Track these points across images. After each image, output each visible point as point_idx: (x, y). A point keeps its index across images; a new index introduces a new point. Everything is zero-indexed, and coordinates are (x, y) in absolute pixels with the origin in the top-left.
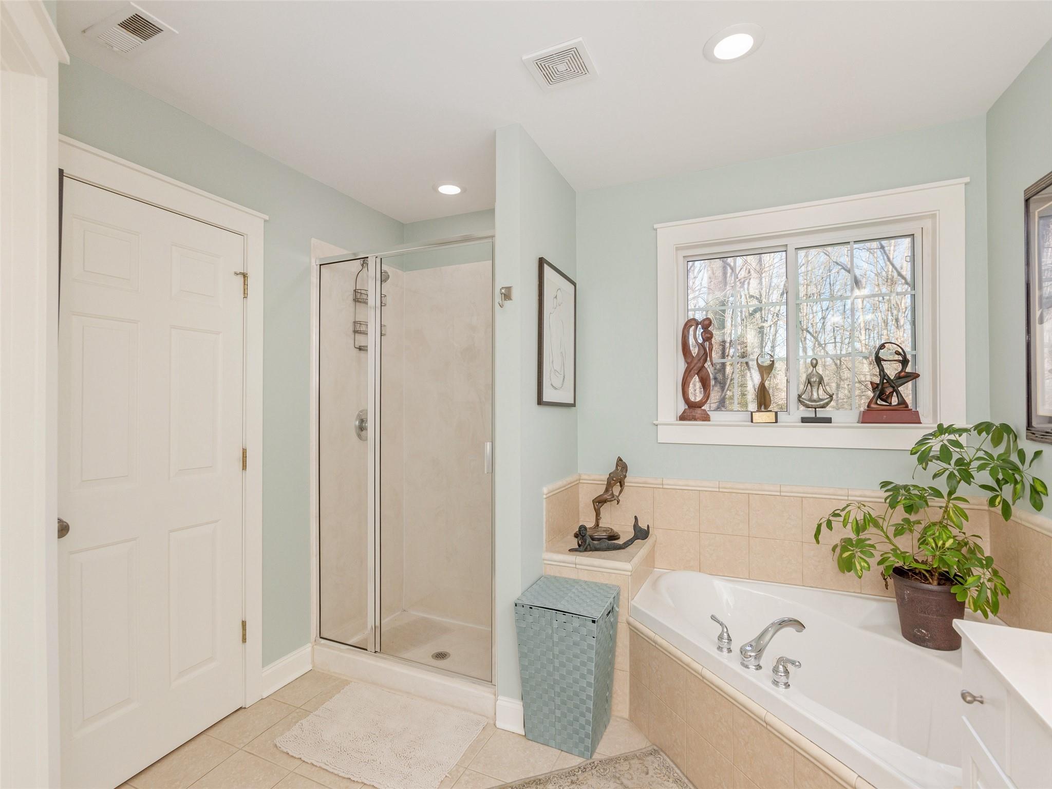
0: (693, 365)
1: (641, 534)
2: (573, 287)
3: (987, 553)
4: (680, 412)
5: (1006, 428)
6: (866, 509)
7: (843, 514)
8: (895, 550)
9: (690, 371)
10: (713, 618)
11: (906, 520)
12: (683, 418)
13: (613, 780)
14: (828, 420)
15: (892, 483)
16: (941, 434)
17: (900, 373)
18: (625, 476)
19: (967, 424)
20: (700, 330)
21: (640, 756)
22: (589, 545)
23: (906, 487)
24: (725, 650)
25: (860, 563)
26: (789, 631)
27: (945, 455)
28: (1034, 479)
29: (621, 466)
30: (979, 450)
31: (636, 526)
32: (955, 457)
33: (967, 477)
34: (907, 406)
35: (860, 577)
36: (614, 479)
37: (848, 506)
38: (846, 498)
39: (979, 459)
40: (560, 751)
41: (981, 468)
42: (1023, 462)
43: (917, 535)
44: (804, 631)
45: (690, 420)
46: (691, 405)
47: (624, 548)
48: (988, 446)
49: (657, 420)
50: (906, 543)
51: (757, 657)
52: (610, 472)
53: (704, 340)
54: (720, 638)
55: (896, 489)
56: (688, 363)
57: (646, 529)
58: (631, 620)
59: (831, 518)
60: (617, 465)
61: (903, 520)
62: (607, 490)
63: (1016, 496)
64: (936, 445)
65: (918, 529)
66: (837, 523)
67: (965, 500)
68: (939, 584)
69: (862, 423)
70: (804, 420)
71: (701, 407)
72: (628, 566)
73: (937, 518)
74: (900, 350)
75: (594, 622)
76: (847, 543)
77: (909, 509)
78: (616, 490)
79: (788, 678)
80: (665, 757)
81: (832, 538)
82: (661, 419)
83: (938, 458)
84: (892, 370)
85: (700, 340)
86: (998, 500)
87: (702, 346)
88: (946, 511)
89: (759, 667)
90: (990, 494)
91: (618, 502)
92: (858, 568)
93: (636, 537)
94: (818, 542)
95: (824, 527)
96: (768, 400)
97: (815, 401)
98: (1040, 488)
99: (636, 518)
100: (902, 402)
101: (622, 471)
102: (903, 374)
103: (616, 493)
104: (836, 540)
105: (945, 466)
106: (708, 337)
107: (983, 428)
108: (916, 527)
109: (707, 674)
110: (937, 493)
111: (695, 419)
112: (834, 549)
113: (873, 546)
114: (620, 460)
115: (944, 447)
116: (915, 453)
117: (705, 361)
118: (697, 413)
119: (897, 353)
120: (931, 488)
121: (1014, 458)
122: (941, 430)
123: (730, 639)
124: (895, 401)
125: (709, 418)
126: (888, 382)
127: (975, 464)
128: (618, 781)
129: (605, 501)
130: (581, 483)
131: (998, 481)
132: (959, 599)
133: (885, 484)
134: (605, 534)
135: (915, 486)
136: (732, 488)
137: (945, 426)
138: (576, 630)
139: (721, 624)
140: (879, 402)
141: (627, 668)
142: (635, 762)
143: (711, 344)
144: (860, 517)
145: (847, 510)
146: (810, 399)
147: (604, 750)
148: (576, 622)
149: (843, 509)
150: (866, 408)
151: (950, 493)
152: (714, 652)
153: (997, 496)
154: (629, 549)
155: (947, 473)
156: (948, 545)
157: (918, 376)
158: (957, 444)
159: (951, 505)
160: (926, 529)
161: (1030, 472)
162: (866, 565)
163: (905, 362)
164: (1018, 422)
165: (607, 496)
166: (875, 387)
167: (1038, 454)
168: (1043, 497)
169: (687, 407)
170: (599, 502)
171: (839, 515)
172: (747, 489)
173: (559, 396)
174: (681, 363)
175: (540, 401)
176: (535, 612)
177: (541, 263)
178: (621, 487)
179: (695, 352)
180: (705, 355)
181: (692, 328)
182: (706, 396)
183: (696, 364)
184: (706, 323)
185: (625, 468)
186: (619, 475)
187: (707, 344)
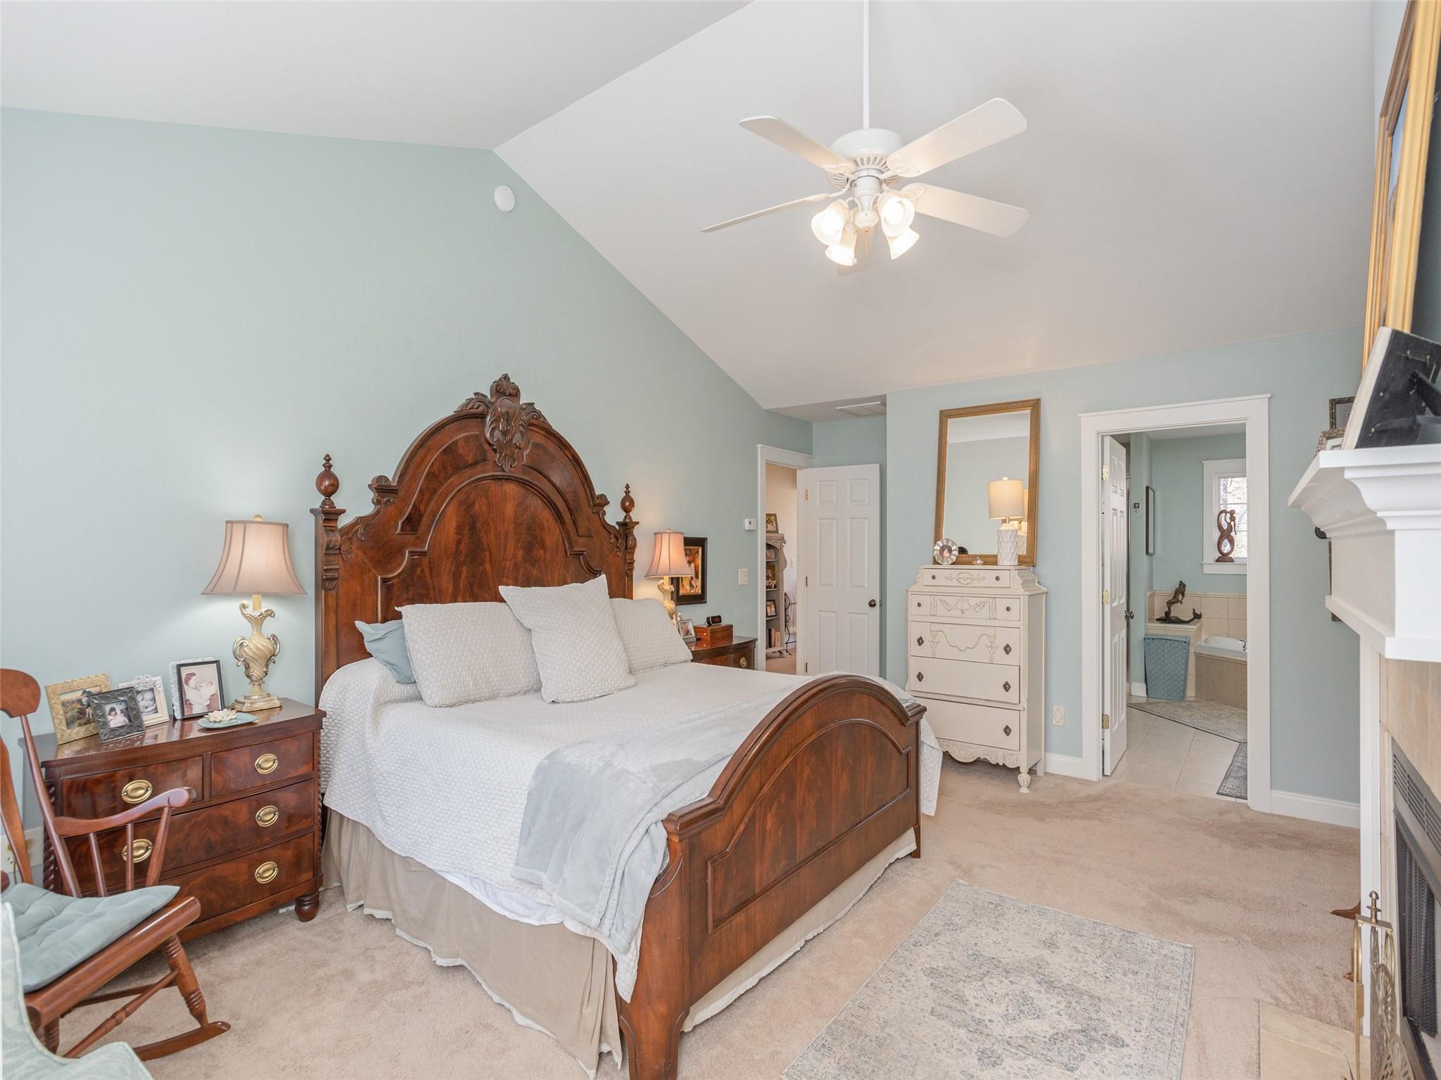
0: (1224, 534)
1: (1197, 616)
4: (1217, 558)
9: (1223, 537)
12: (1218, 561)
18: (1185, 590)
20: (1229, 515)
29: (1182, 585)
31: (1194, 613)
36: (1178, 592)
45: (1222, 562)
46: (1225, 555)
47: (1189, 623)
49: (1202, 562)
52: (1175, 588)
53: (1231, 521)
56: (1221, 532)
57: (1201, 614)
58: (1196, 649)
60: (1180, 585)
62: (1174, 597)
71: (1228, 555)
72: (1195, 627)
75: (1185, 642)
78: (1180, 596)
82: (1205, 562)
85: (1229, 521)
87: (1229, 524)
91: (1182, 602)
93: (1194, 618)
99: (1194, 610)
103: (1180, 599)
106: (1233, 519)
111: (1226, 562)
114: (1181, 582)
117: (1232, 531)
118: (1226, 558)
125: (1234, 561)
129: (1174, 603)
130: (1156, 595)
134: (1174, 617)
141: (1194, 673)
143: (1234, 523)
148: (1176, 644)
154: (1191, 623)
169: (1221, 555)
170: (1170, 603)
173: (1151, 551)
174: (1217, 534)
175: (1147, 553)
176: (1156, 641)
177: (1147, 488)
178: (1183, 595)
179: (1225, 527)
180: (1230, 529)
181: (1223, 515)
182: (1232, 550)
183: (1226, 534)
184: (1232, 513)
185: (1184, 586)
186: (1181, 590)
187: (1232, 523)
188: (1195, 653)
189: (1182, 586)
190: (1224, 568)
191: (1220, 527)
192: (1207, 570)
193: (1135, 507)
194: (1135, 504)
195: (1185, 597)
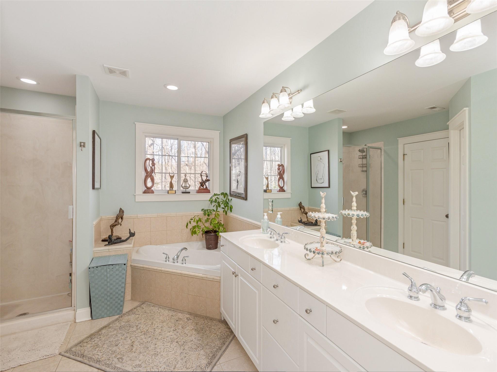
0: (148, 174)
1: (132, 235)
2: (100, 140)
3: (222, 224)
4: (144, 191)
5: (226, 194)
6: (199, 217)
7: (193, 219)
8: (205, 226)
9: (147, 176)
10: (163, 253)
11: (208, 218)
12: (144, 192)
13: (133, 315)
14: (189, 193)
15: (204, 209)
16: (215, 196)
17: (206, 179)
18: (123, 215)
19: (219, 193)
20: (151, 162)
21: (140, 306)
22: (113, 242)
23: (207, 210)
24: (168, 261)
25: (198, 231)
26: (184, 251)
27: (216, 201)
28: (231, 205)
30: (222, 199)
31: (130, 232)
32: (218, 201)
33: (220, 206)
34: (207, 189)
35: (198, 235)
36: (120, 216)
37: (195, 216)
38: (193, 215)
39: (222, 201)
40: (109, 317)
41: (222, 203)
42: (229, 202)
43: (209, 222)
44: (187, 250)
45: (147, 193)
46: (148, 188)
47: (126, 241)
48: (223, 198)
49: (135, 193)
50: (207, 225)
51: (177, 260)
52: (117, 214)
53: (152, 166)
54: (166, 258)
55: (205, 210)
56: (146, 173)
57: (134, 233)
58: (132, 264)
59: (191, 221)
61: (207, 218)
62: (116, 221)
63: (228, 209)
64: (214, 198)
65: (210, 220)
66: (192, 222)
67: (219, 212)
68: (214, 233)
69: (198, 193)
70: (183, 193)
71: (151, 189)
72: (131, 244)
73: (213, 217)
74: (206, 173)
75: (125, 265)
76: (194, 227)
77: (209, 215)
78: (120, 220)
79: (185, 261)
80: (148, 303)
81: (190, 226)
82: (137, 193)
83: (214, 202)
84: (204, 178)
85: (151, 166)
86: (225, 211)
88: (215, 215)
89: (177, 262)
90: (223, 210)
91: (121, 225)
92: (197, 233)
93: (130, 236)
94: (187, 228)
95: (189, 223)
96: (173, 187)
97: (186, 187)
98: (231, 207)
99: (130, 229)
100: (206, 187)
101: (122, 213)
102: (207, 180)
103: (120, 222)
104: (191, 227)
105: (216, 204)
107: (222, 194)
108: (209, 220)
109: (163, 269)
110: (214, 211)
111: (149, 193)
112: (190, 230)
113: (200, 227)
114: (121, 209)
115: (216, 199)
116: (210, 201)
117: (153, 173)
118: (149, 191)
119: (205, 174)
120: (213, 209)
121: (228, 201)
122: (215, 195)
123: (169, 258)
124: (205, 187)
125: (154, 192)
126: (203, 182)
127: (221, 203)
128: (134, 314)
129: (116, 225)
130: (102, 220)
131: (225, 206)
132: (218, 235)
133: (202, 210)
134: (115, 238)
135: (209, 210)
136: (161, 215)
137: (216, 194)
138: (117, 270)
139: (166, 254)
140: (202, 187)
141: (130, 282)
142: (138, 308)
143: (154, 168)
144: (198, 219)
145: (195, 217)
146: (185, 186)
147: (126, 310)
148: (117, 267)
149: (194, 218)
150: (198, 189)
151: (216, 210)
152: (165, 263)
153: (225, 210)
154: (128, 241)
155: (216, 205)
156: (216, 223)
157: (210, 180)
158: (218, 198)
159: (216, 213)
160: (211, 220)
161: (230, 204)
162: (199, 232)
163: (207, 176)
164: (228, 193)
165: (116, 223)
166: (200, 183)
167: (231, 199)
168: (232, 209)
169: (146, 189)
170: (112, 226)
171: (192, 219)
172: (166, 215)
173: (97, 185)
174: (144, 174)
175: (93, 188)
176: (99, 268)
177: (94, 132)
178: (122, 218)
179: (149, 169)
180: (152, 171)
181: (148, 161)
182: (153, 185)
183: (149, 174)
184: (153, 160)
185: (123, 212)
186: (120, 215)
187: (153, 167)
188: (131, 266)
189: (121, 211)
190: (148, 197)
191: (146, 170)
192: (138, 199)
193: (81, 146)
194: (81, 143)
195: (124, 220)
